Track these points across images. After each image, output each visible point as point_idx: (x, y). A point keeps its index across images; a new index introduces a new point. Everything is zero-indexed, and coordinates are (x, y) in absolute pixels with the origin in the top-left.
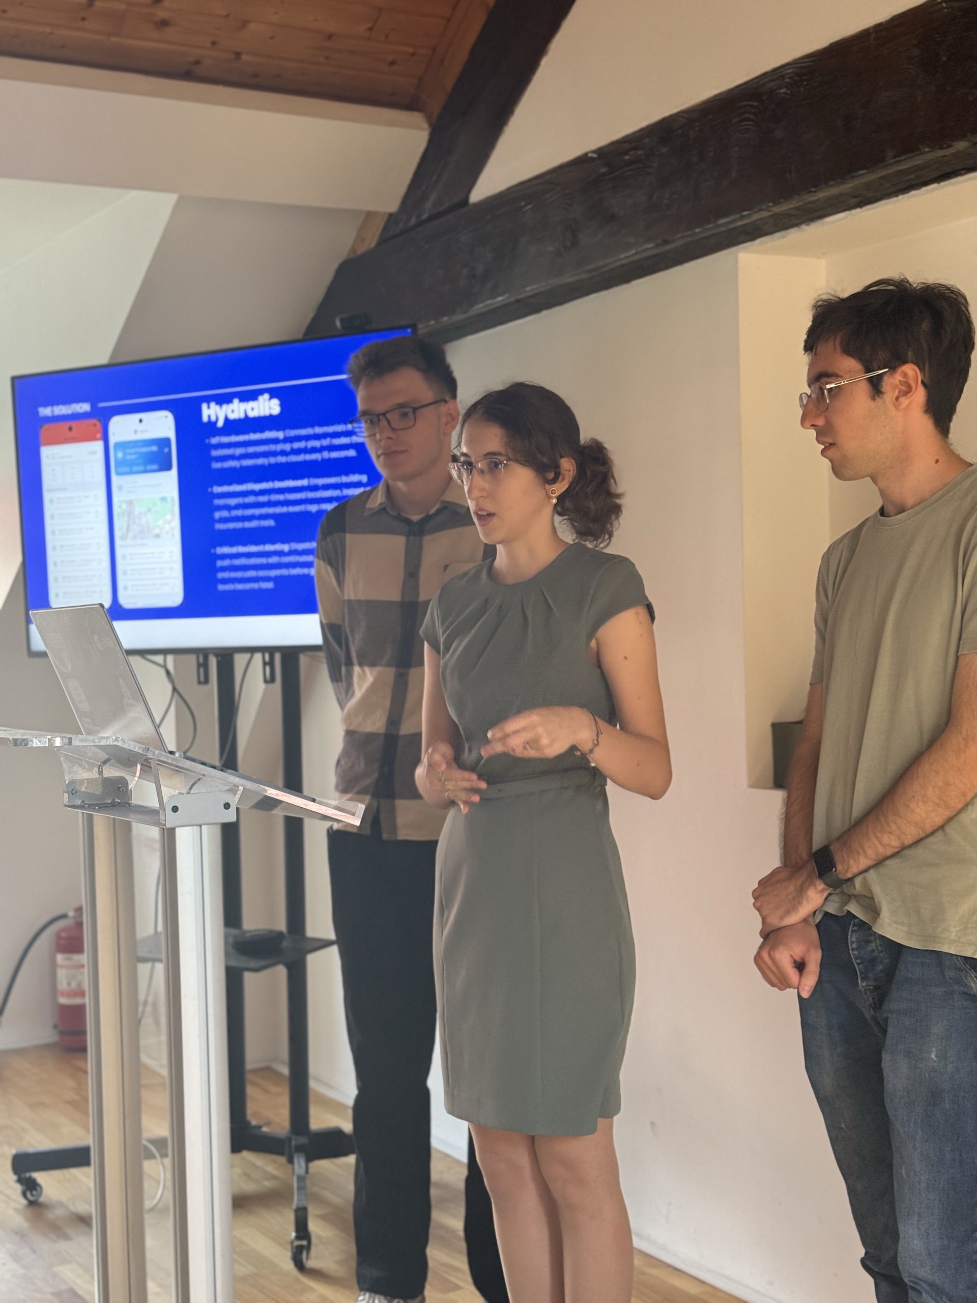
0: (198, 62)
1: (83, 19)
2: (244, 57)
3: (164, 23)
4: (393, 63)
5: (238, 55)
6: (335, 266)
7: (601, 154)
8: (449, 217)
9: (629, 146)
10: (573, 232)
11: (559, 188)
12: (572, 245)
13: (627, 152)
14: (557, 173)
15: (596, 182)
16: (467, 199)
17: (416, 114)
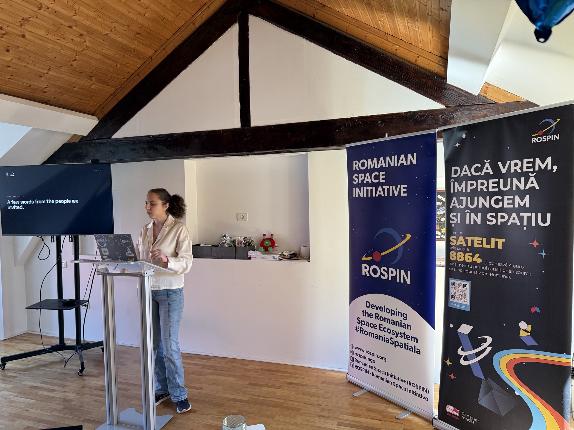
0: (49, 101)
1: (27, 89)
2: (60, 101)
3: (46, 92)
4: (92, 106)
6: (63, 144)
7: (153, 137)
8: (104, 140)
9: (161, 137)
10: (145, 150)
11: (141, 141)
12: (145, 152)
13: (161, 138)
14: (139, 137)
15: (152, 142)
16: (111, 137)
17: (94, 117)
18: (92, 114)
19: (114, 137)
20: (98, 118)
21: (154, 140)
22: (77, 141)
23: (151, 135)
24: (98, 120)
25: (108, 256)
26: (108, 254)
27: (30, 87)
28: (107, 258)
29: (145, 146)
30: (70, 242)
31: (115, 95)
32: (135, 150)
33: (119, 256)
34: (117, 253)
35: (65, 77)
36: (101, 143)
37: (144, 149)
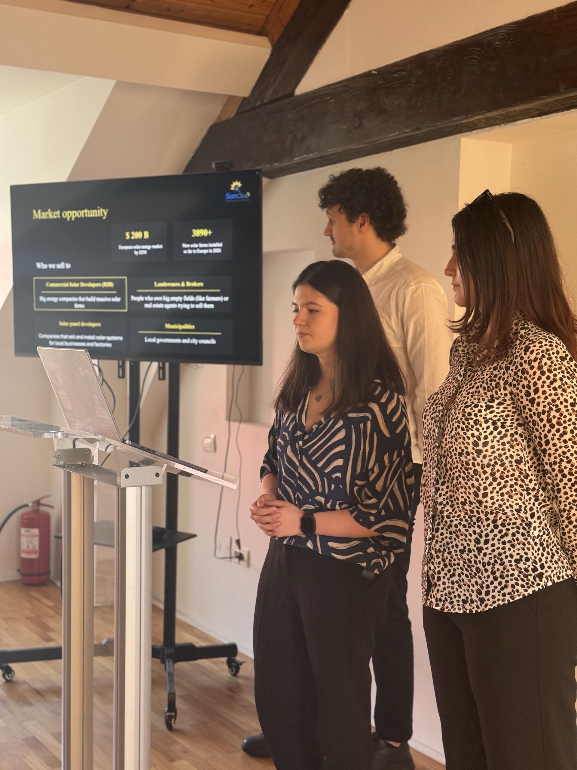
0: (134, 1)
4: (251, 6)
6: (208, 126)
7: (380, 72)
8: (281, 103)
9: (397, 69)
10: (359, 118)
11: (352, 90)
12: (359, 126)
13: (397, 73)
14: (351, 81)
15: (376, 89)
16: (294, 92)
17: (264, 38)
18: (260, 33)
19: (300, 90)
20: (271, 41)
21: (380, 82)
22: (233, 115)
23: (375, 70)
24: (269, 45)
29: (362, 105)
30: (160, 379)
32: (339, 121)
37: (358, 115)
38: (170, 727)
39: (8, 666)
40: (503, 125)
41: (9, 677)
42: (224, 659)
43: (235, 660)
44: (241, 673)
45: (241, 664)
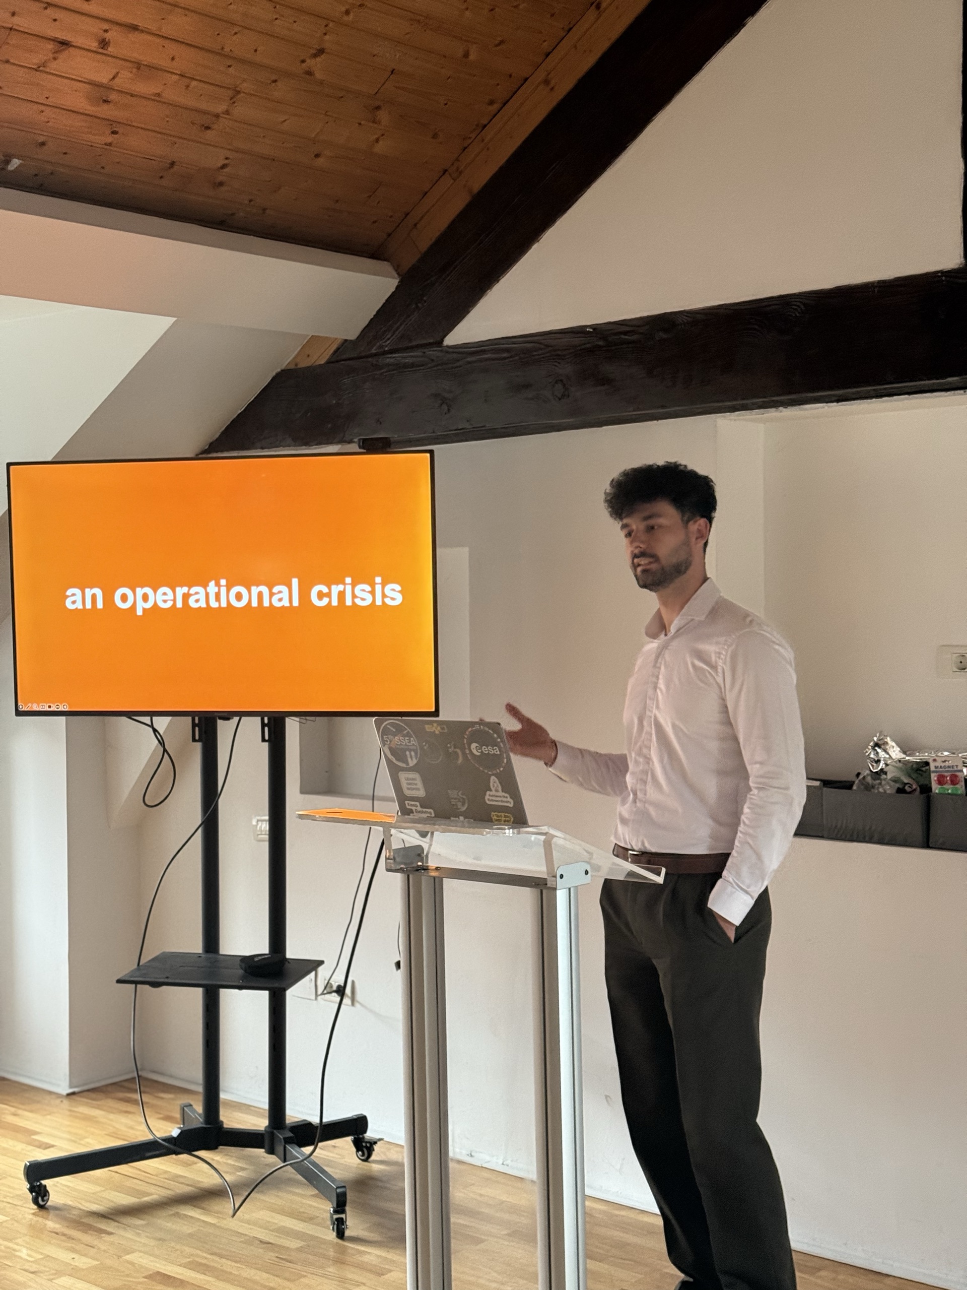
0: (233, 214)
1: (161, 178)
2: (268, 212)
3: (221, 184)
4: (375, 222)
5: (264, 210)
6: (273, 374)
7: (597, 330)
8: (418, 353)
9: (628, 329)
10: (564, 385)
11: (550, 349)
12: (563, 396)
13: (625, 333)
14: (546, 337)
15: (591, 351)
16: (442, 340)
17: (385, 262)
18: (377, 256)
19: (452, 339)
20: (397, 269)
21: (599, 343)
22: (322, 361)
23: (589, 326)
24: (396, 276)
25: (424, 803)
26: (421, 793)
27: (172, 170)
28: (419, 809)
29: (566, 369)
31: (461, 173)
32: (527, 386)
33: (459, 804)
34: (453, 794)
35: (285, 121)
36: (405, 366)
37: (561, 381)
38: (341, 1234)
39: (41, 1184)
40: (781, 408)
41: (43, 1200)
42: (349, 1139)
43: (364, 1138)
44: (373, 1157)
45: (375, 1143)
